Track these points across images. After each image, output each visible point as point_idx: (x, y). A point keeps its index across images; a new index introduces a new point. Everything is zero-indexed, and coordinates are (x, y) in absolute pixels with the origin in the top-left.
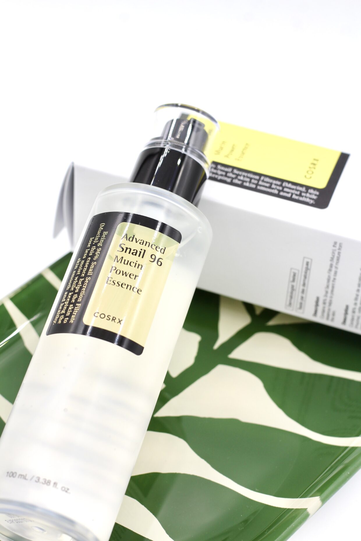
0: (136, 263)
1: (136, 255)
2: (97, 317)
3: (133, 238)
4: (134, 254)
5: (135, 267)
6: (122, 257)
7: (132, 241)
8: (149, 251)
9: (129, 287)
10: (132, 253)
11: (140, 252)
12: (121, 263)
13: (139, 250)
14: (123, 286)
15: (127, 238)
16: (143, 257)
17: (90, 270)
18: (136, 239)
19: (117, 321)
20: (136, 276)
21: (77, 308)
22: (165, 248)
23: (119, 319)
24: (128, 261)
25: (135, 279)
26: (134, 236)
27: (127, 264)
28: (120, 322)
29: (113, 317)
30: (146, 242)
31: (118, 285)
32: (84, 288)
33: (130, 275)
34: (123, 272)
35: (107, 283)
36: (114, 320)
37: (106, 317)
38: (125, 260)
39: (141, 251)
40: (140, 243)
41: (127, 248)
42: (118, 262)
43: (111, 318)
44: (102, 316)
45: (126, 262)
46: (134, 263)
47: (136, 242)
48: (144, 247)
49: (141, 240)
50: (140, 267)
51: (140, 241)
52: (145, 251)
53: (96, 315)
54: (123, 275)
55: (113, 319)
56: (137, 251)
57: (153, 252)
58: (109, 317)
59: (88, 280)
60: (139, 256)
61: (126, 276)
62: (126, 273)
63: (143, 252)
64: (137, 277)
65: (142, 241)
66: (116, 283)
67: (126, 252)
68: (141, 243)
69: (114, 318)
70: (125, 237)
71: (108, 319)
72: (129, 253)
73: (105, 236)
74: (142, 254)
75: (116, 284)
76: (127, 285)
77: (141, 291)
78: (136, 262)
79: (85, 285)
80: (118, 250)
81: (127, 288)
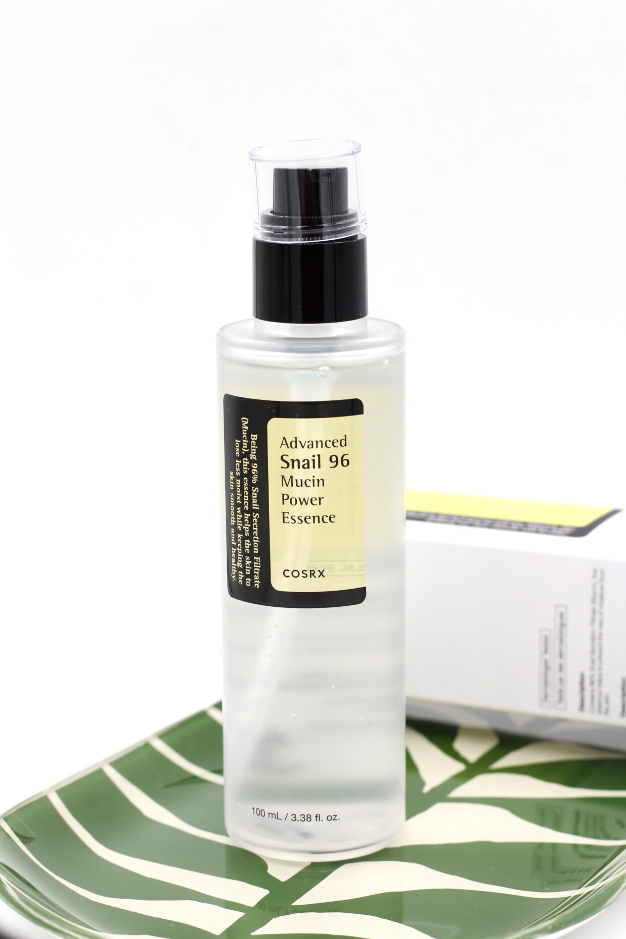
0: (313, 480)
1: (308, 467)
2: (288, 576)
3: (296, 442)
4: (306, 466)
5: (314, 486)
6: (291, 477)
7: (296, 447)
8: (325, 453)
9: (316, 519)
10: (303, 467)
11: (314, 460)
12: (292, 486)
13: (311, 458)
14: (307, 520)
15: (287, 444)
16: (319, 467)
17: (254, 501)
18: (300, 442)
19: (317, 574)
20: (320, 499)
21: (257, 564)
22: (345, 436)
23: (319, 571)
24: (301, 480)
25: (320, 504)
26: (296, 438)
27: (302, 485)
28: (321, 574)
29: (311, 571)
30: (317, 442)
31: (300, 522)
32: (255, 530)
33: (311, 500)
34: (300, 499)
35: (284, 522)
36: (313, 574)
37: (301, 574)
38: (297, 480)
39: (313, 458)
40: (308, 447)
41: (293, 461)
42: (287, 485)
43: (308, 574)
44: (295, 574)
45: (299, 484)
46: (310, 480)
47: (303, 447)
48: (315, 451)
49: (309, 442)
50: (321, 482)
51: (307, 444)
52: (319, 456)
53: (287, 573)
54: (301, 504)
55: (311, 574)
56: (308, 461)
57: (333, 451)
58: (304, 572)
59: (256, 518)
60: (314, 467)
61: (307, 504)
62: (304, 499)
63: (316, 458)
64: (322, 500)
65: (310, 443)
66: (296, 518)
67: (293, 467)
68: (310, 446)
69: (312, 572)
70: (284, 443)
71: (305, 576)
72: (299, 467)
73: (254, 442)
74: (317, 462)
75: (298, 521)
76: (312, 518)
77: (335, 517)
78: (311, 478)
79: (255, 527)
80: (282, 467)
81: (314, 522)
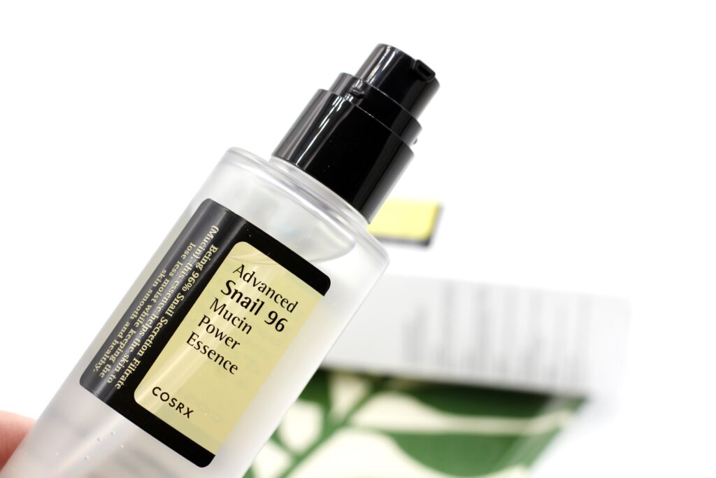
0: (242, 322)
1: (246, 307)
2: (156, 395)
3: (251, 277)
4: (245, 304)
5: (239, 327)
6: (225, 305)
7: (248, 281)
8: (270, 305)
9: (220, 359)
10: (242, 303)
11: (255, 304)
12: (219, 314)
13: (254, 300)
14: (211, 355)
15: (241, 273)
16: (256, 314)
17: (172, 307)
18: (255, 279)
19: (184, 410)
20: (236, 343)
21: (134, 366)
22: (297, 303)
23: (188, 409)
24: (232, 315)
25: (233, 348)
26: (254, 273)
27: (228, 319)
28: (188, 413)
29: (181, 403)
30: (270, 289)
31: (203, 352)
32: (154, 334)
33: (228, 339)
34: (218, 330)
35: (188, 342)
36: (180, 408)
37: (170, 401)
38: (227, 311)
39: (256, 302)
40: (259, 288)
41: (236, 292)
42: (215, 310)
43: (177, 404)
44: (165, 397)
45: (227, 316)
46: (239, 320)
47: (254, 285)
48: (262, 297)
49: (263, 284)
50: (247, 328)
51: (260, 285)
52: (263, 303)
53: (157, 391)
54: (216, 336)
55: (179, 406)
56: (250, 301)
57: (276, 307)
58: (174, 401)
59: (163, 323)
60: (251, 310)
61: (221, 339)
62: (222, 334)
63: (259, 304)
64: (236, 345)
65: (264, 286)
66: (202, 346)
67: (232, 298)
68: (261, 289)
69: (181, 406)
70: (240, 270)
71: (172, 404)
72: (237, 301)
73: (211, 253)
74: (256, 307)
75: (202, 349)
76: (217, 355)
77: (236, 369)
78: (242, 319)
79: (156, 330)
80: (222, 291)
81: (215, 361)
